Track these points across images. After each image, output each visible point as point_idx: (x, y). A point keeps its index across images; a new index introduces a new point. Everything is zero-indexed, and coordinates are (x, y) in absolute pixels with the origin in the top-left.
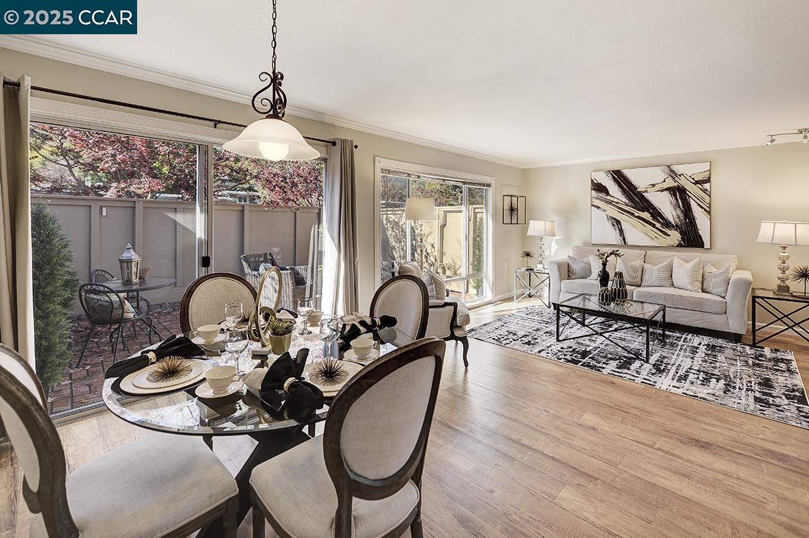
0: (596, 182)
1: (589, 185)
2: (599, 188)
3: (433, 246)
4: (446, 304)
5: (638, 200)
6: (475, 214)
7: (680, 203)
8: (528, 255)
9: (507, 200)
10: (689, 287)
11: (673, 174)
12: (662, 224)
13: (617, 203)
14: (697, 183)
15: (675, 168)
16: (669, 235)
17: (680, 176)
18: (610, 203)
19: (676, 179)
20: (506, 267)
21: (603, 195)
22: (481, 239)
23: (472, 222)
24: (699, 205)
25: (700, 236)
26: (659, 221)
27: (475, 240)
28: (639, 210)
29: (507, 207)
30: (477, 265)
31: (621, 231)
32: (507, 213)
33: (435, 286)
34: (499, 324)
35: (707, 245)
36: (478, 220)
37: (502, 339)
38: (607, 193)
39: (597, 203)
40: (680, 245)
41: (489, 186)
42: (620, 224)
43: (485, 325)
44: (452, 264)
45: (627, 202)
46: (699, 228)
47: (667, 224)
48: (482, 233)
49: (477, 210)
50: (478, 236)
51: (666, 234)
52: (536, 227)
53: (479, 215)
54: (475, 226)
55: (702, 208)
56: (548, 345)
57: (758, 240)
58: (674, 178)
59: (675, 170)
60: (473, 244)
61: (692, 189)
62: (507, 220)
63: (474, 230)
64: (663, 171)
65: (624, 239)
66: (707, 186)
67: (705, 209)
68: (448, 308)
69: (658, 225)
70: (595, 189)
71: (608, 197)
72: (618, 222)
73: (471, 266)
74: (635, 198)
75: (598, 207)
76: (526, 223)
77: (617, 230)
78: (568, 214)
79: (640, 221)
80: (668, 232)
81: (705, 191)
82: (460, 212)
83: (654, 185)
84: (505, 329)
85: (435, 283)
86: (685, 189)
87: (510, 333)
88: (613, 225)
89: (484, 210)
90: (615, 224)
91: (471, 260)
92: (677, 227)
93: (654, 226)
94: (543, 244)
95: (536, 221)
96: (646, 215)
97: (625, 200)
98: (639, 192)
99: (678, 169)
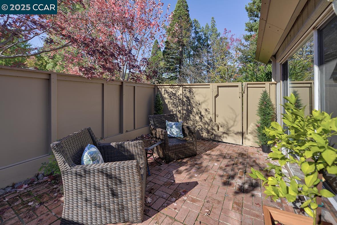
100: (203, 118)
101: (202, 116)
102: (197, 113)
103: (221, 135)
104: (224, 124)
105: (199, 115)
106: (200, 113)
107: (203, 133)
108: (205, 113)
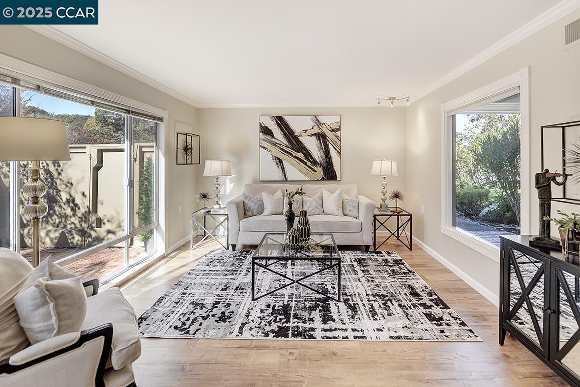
0: (263, 125)
1: (258, 129)
2: (266, 131)
3: (83, 194)
4: (86, 338)
5: (295, 143)
6: (142, 154)
7: (323, 145)
8: (204, 196)
9: (181, 138)
10: (336, 213)
11: (318, 123)
12: (311, 162)
13: (280, 144)
14: (333, 130)
15: (320, 118)
16: (316, 171)
17: (323, 125)
18: (274, 144)
19: (320, 127)
20: (180, 212)
21: (269, 137)
22: (150, 183)
23: (137, 163)
24: (334, 147)
25: (335, 171)
26: (309, 160)
27: (141, 182)
28: (296, 151)
29: (181, 145)
30: (145, 214)
31: (283, 169)
32: (181, 152)
33: (56, 307)
34: (178, 291)
35: (339, 178)
36: (145, 160)
37: (188, 323)
38: (272, 136)
39: (265, 144)
40: (323, 179)
41: (161, 119)
42: (282, 163)
43: (160, 300)
44: (114, 214)
45: (287, 144)
46: (334, 165)
47: (315, 163)
48: (150, 175)
49: (144, 149)
50: (146, 179)
51: (314, 171)
52: (212, 167)
53: (147, 155)
54: (141, 167)
55: (336, 150)
56: (245, 312)
57: (371, 174)
58: (319, 126)
59: (320, 120)
60: (140, 189)
61: (330, 135)
62: (181, 159)
63: (141, 173)
64: (312, 120)
65: (285, 176)
66: (338, 133)
67: (337, 151)
68: (88, 345)
69: (309, 164)
70: (262, 132)
71: (273, 140)
72: (281, 161)
73: (136, 216)
74: (293, 140)
75: (265, 148)
76: (200, 163)
77: (280, 168)
78: (239, 154)
79: (296, 160)
80: (315, 168)
81: (337, 137)
82: (122, 150)
83: (306, 131)
84: (188, 299)
85: (55, 298)
86: (326, 135)
87: (195, 304)
88: (277, 164)
89: (154, 149)
90: (278, 162)
91: (136, 208)
92: (321, 165)
93: (306, 164)
94: (219, 185)
95: (213, 161)
96: (300, 155)
97: (285, 142)
98: (295, 136)
99: (322, 119)
100: (77, 208)
101: (76, 205)
102: (68, 201)
103: (104, 237)
104: (112, 215)
105: (71, 205)
106: (73, 200)
107: (73, 238)
108: (82, 199)
